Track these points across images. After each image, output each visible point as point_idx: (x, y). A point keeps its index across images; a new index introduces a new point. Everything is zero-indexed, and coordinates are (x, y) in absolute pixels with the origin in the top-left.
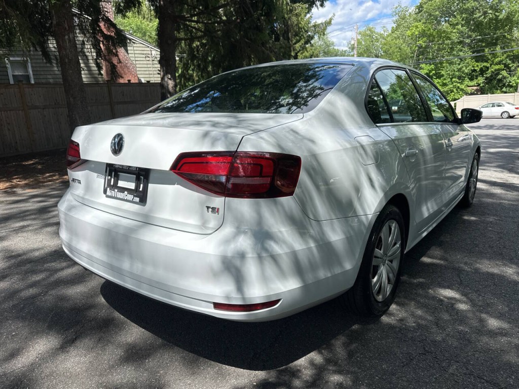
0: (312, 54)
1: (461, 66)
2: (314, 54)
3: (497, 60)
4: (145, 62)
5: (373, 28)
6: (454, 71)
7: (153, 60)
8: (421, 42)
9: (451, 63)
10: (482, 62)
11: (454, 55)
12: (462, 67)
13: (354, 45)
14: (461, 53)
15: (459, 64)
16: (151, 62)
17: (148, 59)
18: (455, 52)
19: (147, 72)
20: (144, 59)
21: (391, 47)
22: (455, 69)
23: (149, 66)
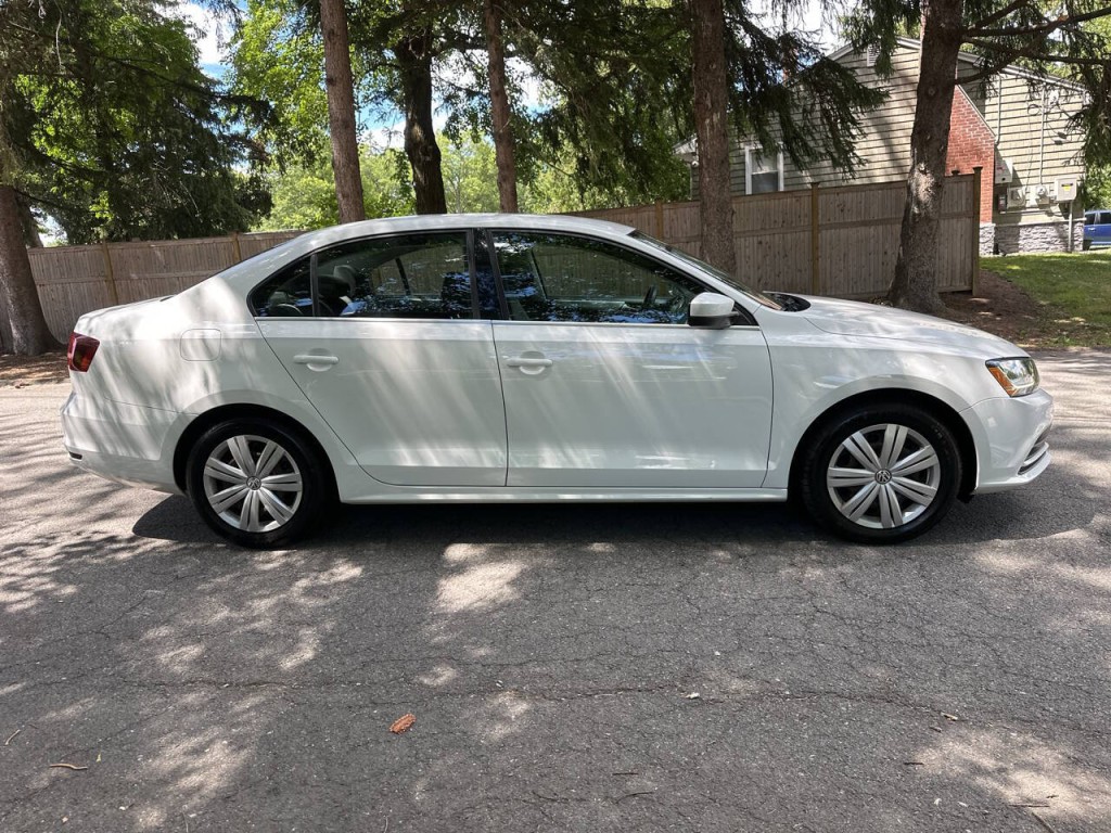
4: (1026, 120)
7: (1047, 113)
16: (1040, 119)
17: (1035, 111)
19: (1027, 143)
20: (1024, 113)
23: (1034, 127)
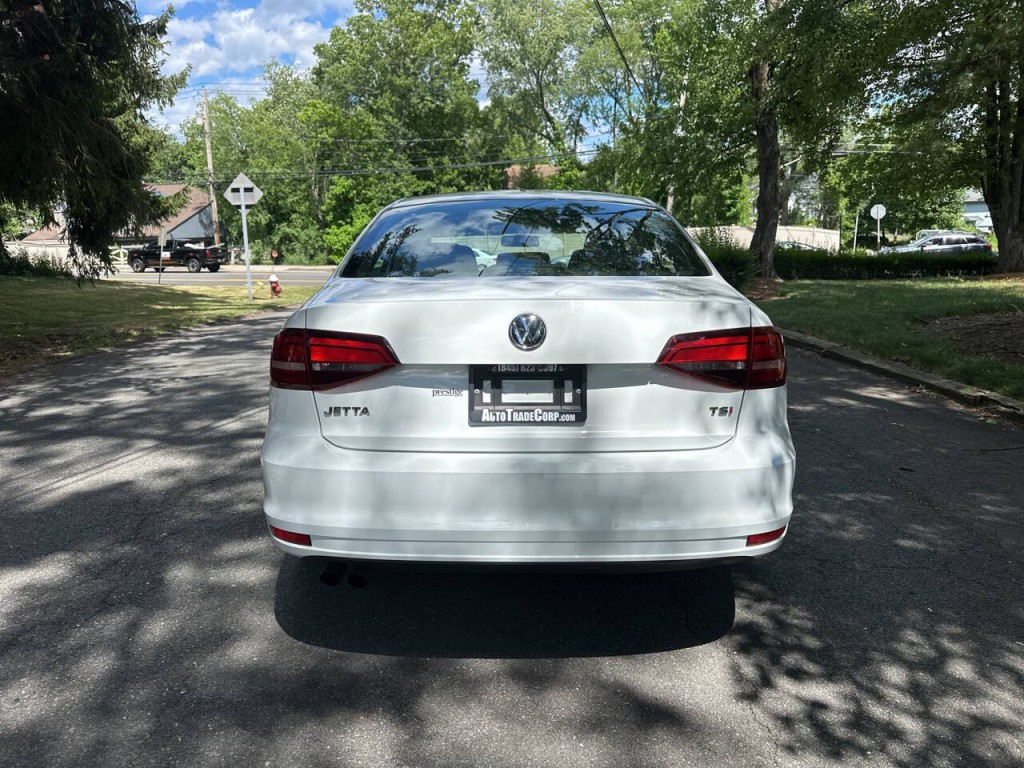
0: (149, 140)
1: (398, 184)
2: (154, 140)
3: (446, 178)
5: (231, 98)
6: (388, 192)
8: (325, 135)
9: (381, 178)
10: (424, 179)
11: (384, 165)
12: (400, 186)
13: (203, 127)
14: (395, 163)
15: (395, 182)
18: (384, 161)
21: (270, 139)
22: (389, 188)
